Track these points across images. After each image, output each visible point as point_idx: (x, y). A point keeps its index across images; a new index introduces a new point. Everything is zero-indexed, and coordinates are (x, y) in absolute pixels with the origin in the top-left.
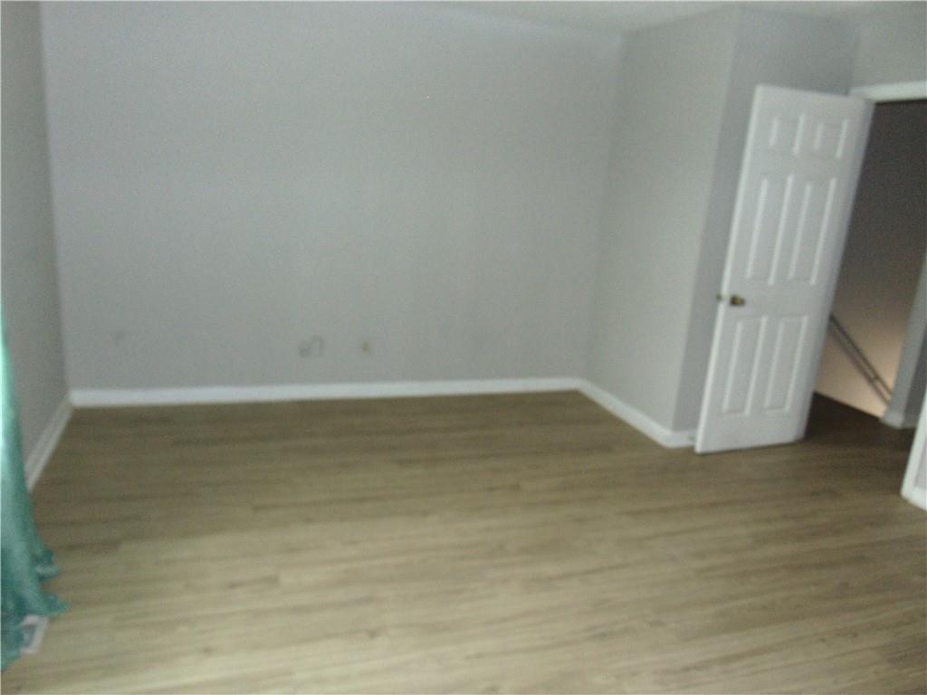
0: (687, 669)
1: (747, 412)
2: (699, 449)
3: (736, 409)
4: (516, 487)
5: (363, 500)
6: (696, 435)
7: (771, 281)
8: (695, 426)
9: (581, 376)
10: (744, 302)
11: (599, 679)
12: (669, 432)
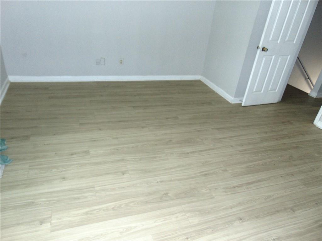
0: (234, 187)
1: (262, 91)
2: (243, 105)
3: (259, 90)
4: (176, 118)
5: (120, 121)
6: (243, 99)
7: (279, 42)
8: (243, 96)
9: (201, 75)
10: (267, 50)
11: (204, 191)
12: (233, 98)
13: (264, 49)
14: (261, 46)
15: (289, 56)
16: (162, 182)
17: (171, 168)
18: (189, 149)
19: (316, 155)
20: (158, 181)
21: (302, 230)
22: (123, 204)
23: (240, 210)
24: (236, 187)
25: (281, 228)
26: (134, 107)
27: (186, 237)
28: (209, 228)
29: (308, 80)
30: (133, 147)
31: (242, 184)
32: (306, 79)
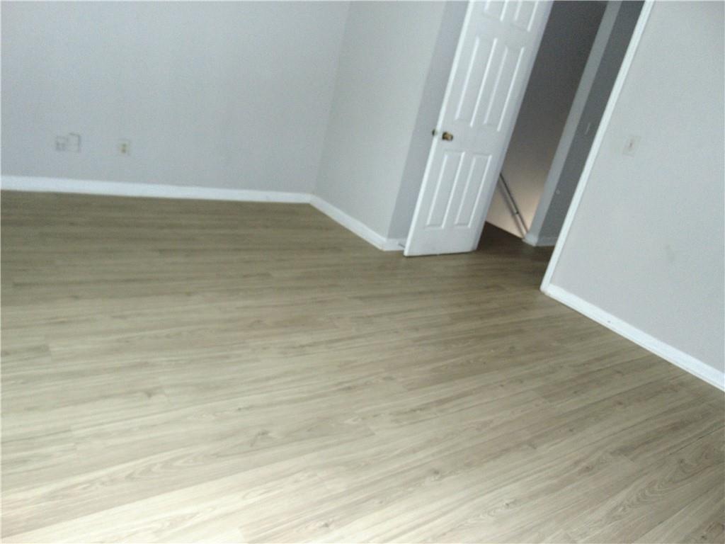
0: (414, 410)
1: (443, 226)
2: (406, 253)
3: (436, 224)
4: (266, 275)
5: (128, 281)
6: (405, 243)
7: (472, 124)
8: (406, 235)
9: (313, 193)
10: (452, 138)
11: (349, 421)
12: (384, 239)
13: (445, 137)
14: (439, 128)
15: (490, 158)
16: (250, 408)
17: (268, 379)
18: (304, 339)
19: (555, 344)
20: (241, 407)
21: (555, 481)
22: (155, 464)
23: (433, 455)
24: (418, 409)
25: (518, 480)
26: (161, 251)
27: (323, 523)
28: (373, 497)
29: (517, 216)
30: (168, 336)
31: (428, 404)
32: (513, 215)
